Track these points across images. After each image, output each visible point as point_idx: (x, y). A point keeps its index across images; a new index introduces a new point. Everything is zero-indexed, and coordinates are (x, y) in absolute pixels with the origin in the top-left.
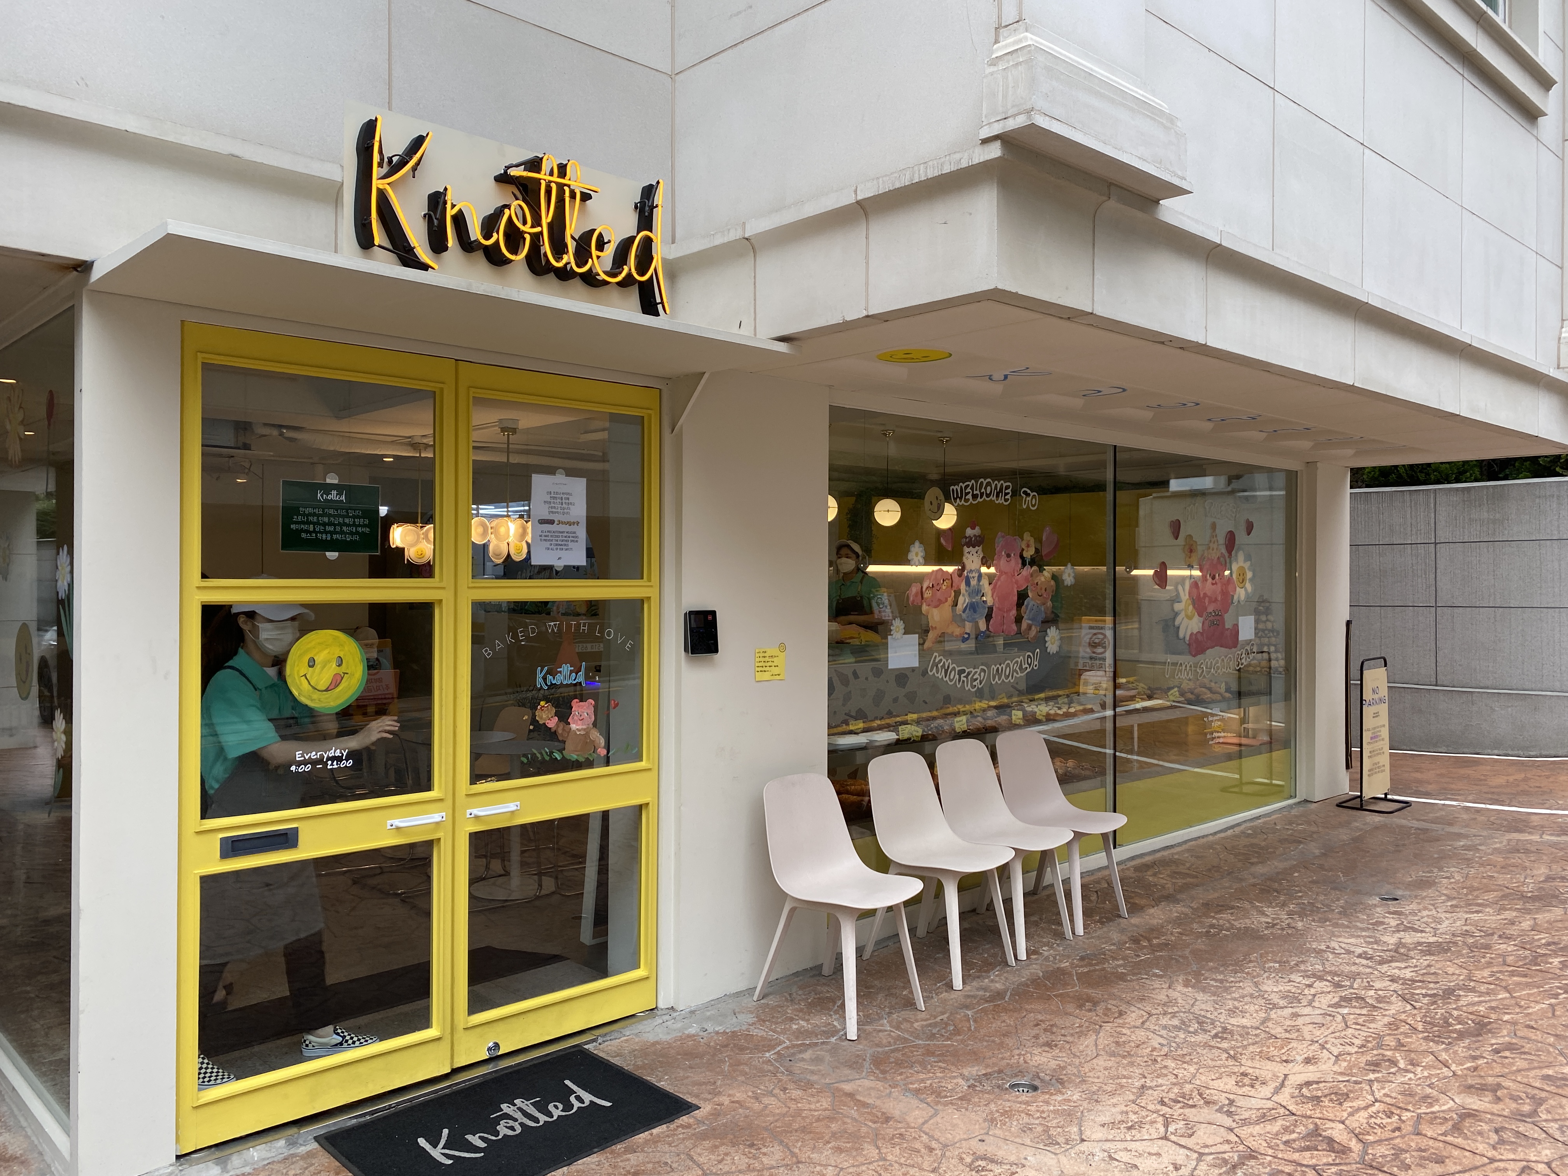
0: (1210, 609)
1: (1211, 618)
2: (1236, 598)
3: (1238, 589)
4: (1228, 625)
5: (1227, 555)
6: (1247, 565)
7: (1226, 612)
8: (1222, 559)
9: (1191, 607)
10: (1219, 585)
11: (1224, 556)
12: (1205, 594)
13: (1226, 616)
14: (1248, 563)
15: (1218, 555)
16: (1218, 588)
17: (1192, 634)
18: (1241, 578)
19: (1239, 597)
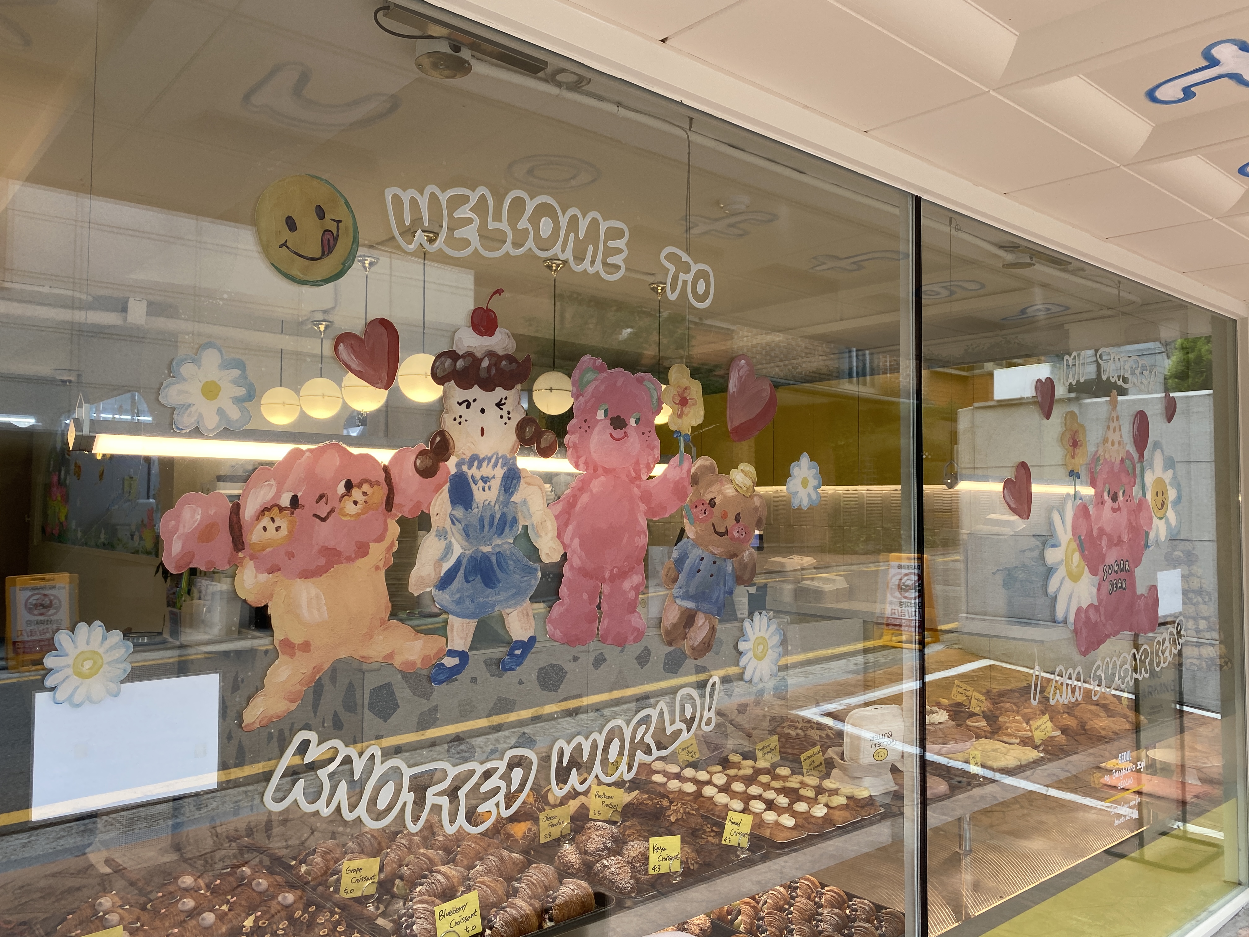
0: (1110, 559)
1: (1112, 577)
2: (1152, 535)
3: (1155, 519)
4: (1141, 589)
5: (1136, 455)
6: (1168, 476)
7: (1138, 563)
8: (1128, 462)
9: (1077, 557)
10: (1124, 511)
11: (1131, 458)
12: (1101, 530)
13: (1138, 572)
14: (1170, 473)
15: (1122, 454)
16: (1122, 518)
17: (1079, 610)
18: (1160, 498)
19: (1157, 535)
